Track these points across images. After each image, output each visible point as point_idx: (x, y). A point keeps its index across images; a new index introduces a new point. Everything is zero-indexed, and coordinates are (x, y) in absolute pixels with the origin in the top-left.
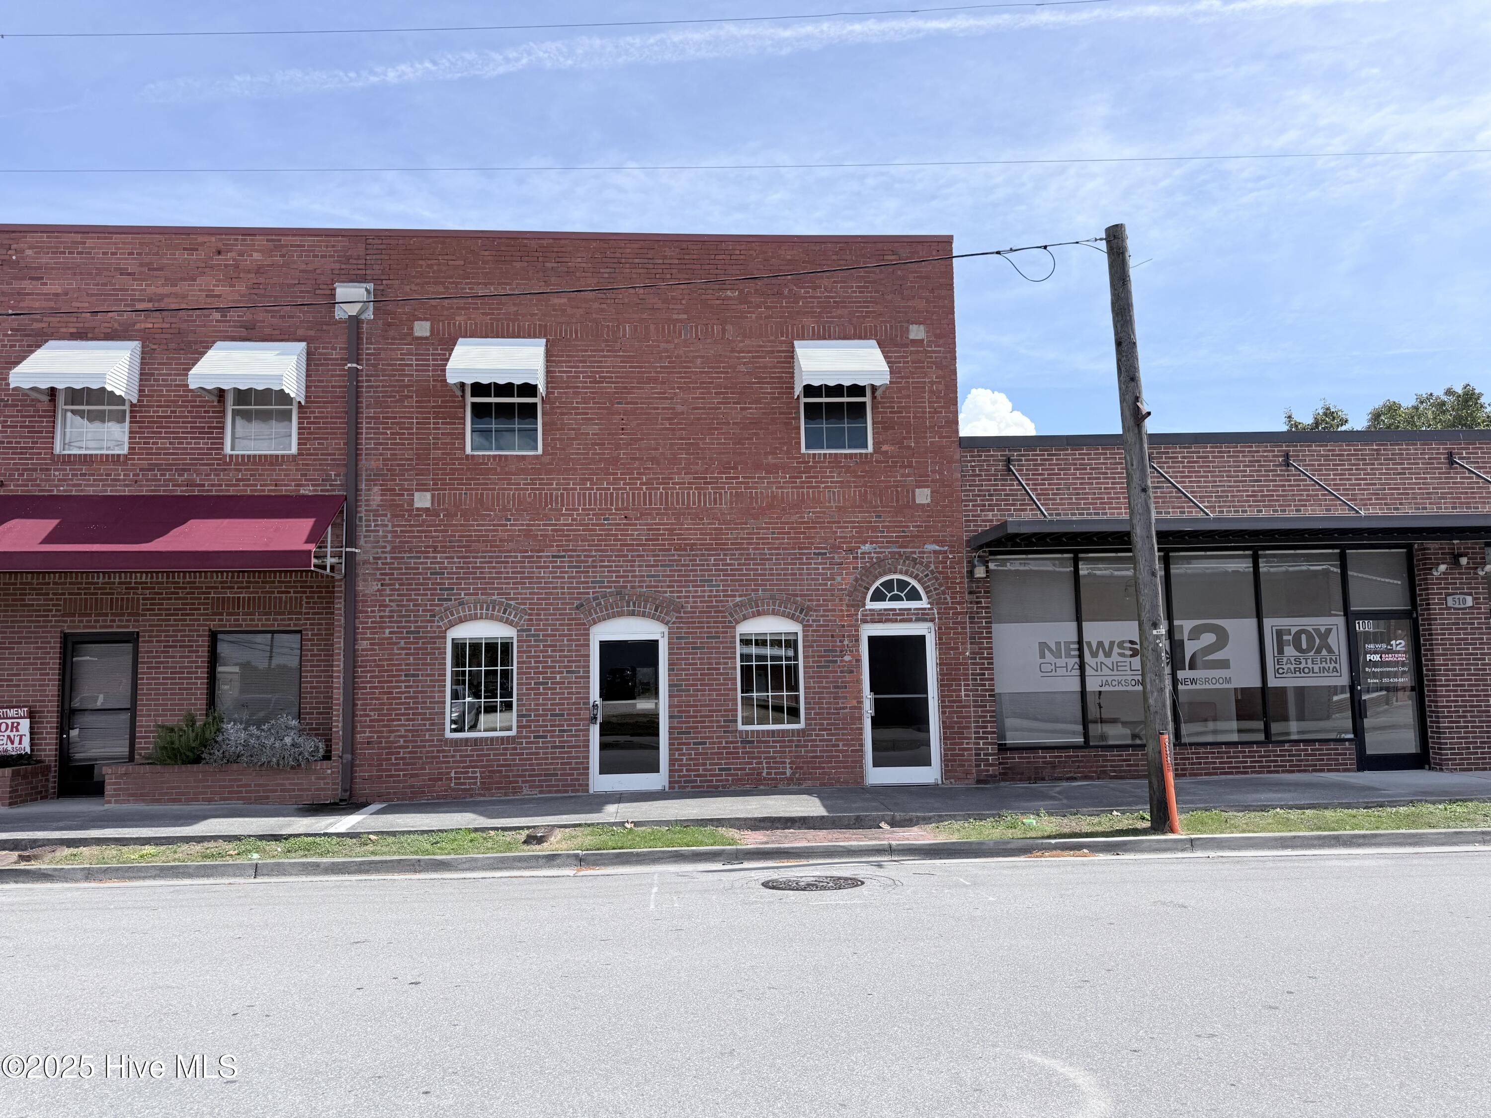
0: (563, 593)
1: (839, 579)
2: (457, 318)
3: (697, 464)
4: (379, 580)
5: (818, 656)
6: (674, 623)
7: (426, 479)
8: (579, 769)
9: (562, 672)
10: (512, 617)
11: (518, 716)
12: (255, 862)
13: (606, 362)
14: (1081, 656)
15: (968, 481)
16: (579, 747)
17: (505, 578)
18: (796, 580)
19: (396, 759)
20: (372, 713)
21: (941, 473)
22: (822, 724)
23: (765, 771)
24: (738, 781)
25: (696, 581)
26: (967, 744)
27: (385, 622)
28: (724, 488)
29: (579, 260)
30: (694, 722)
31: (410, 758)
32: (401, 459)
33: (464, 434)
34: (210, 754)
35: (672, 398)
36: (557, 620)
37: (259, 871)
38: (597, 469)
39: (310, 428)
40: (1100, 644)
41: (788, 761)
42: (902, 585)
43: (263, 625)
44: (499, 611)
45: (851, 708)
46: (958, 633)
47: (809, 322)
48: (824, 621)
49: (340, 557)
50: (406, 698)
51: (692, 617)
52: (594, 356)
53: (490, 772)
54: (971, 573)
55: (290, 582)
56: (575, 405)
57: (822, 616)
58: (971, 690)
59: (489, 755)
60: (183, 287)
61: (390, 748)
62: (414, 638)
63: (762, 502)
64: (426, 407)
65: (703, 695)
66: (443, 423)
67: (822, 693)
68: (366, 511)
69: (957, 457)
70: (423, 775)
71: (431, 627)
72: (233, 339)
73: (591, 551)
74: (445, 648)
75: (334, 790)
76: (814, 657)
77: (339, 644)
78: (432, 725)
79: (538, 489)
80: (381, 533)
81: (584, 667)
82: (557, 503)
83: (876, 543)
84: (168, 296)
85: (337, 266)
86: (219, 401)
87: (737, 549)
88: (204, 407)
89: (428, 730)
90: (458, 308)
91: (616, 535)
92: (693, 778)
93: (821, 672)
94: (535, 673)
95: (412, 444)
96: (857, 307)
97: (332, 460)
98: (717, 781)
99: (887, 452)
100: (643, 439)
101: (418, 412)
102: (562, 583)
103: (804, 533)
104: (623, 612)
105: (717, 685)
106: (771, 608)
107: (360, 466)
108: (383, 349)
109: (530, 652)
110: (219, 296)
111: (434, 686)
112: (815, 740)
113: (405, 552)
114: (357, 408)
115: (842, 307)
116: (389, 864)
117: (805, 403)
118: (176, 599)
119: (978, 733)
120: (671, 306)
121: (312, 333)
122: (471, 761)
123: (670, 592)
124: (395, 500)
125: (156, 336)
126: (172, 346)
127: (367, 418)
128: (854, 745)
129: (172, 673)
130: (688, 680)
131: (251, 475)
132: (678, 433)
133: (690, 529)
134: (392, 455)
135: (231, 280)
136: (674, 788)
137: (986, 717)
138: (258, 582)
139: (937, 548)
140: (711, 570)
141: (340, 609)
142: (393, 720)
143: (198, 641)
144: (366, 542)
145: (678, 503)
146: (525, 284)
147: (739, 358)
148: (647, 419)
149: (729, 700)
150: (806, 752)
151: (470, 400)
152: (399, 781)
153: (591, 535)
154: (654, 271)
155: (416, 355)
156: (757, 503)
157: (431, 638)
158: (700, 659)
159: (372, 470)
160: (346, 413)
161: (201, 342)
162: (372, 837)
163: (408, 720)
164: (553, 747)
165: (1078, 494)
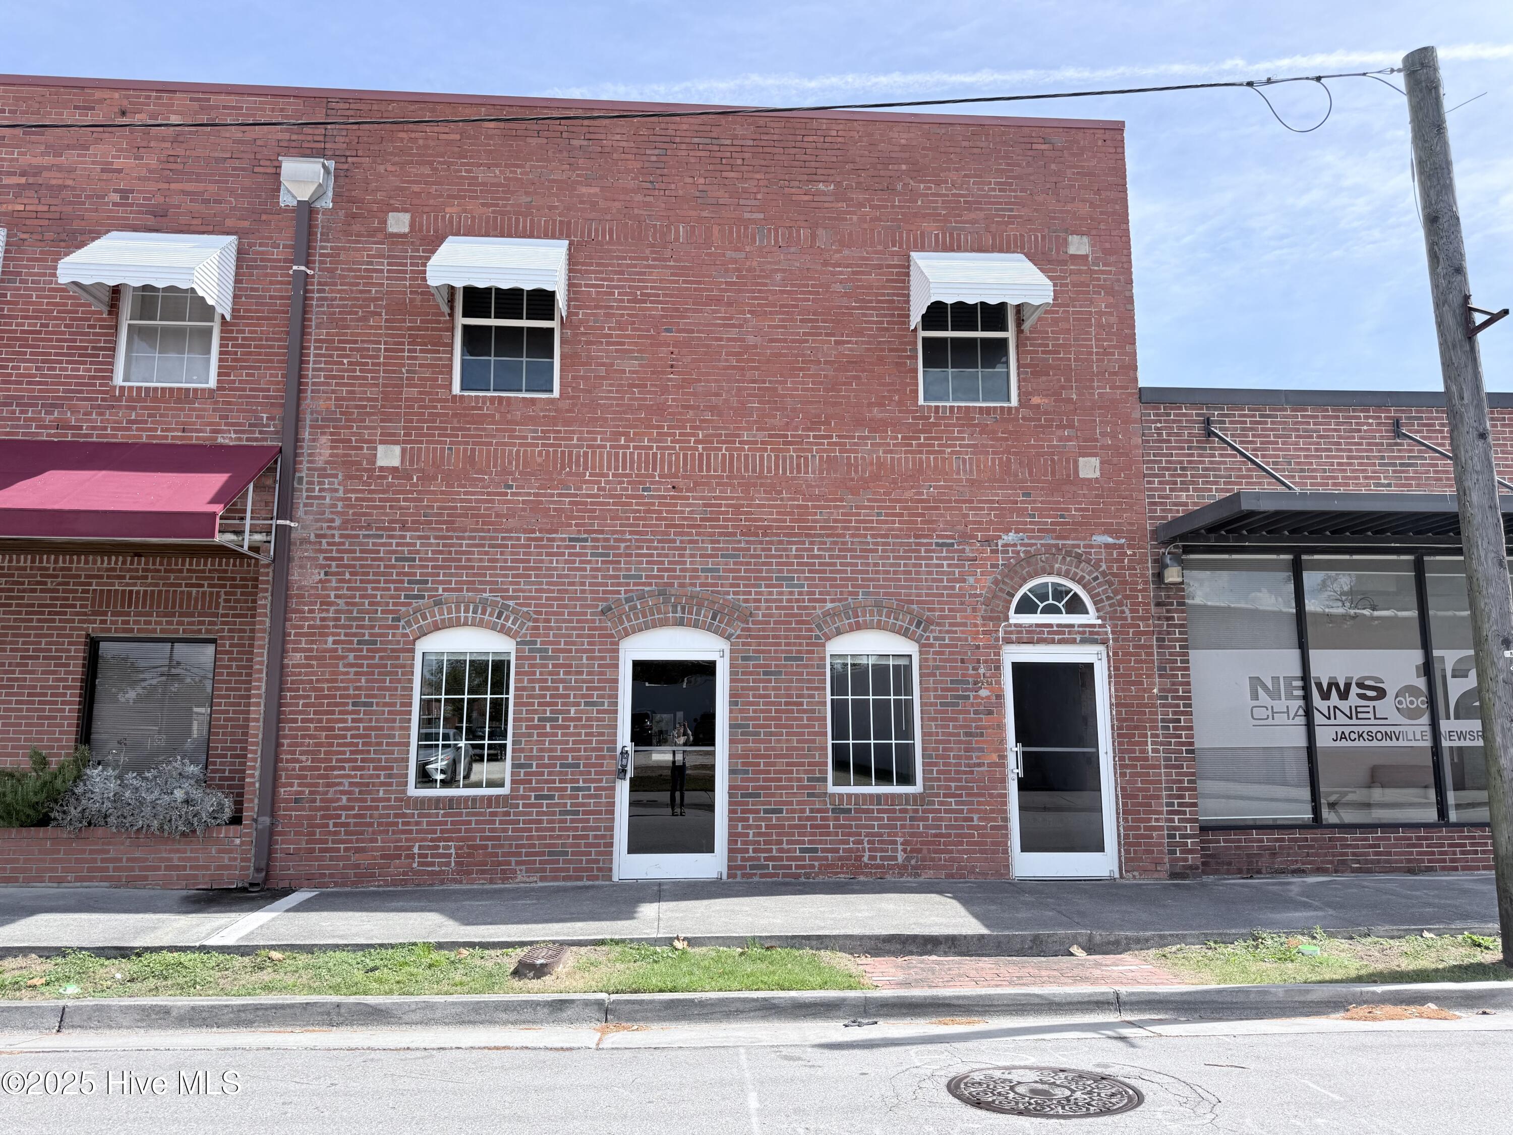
0: (583, 592)
1: (971, 580)
2: (448, 210)
3: (775, 416)
4: (322, 567)
5: (943, 690)
6: (738, 637)
7: (396, 428)
8: (598, 845)
9: (578, 704)
10: (509, 624)
11: (514, 766)
12: (61, 1003)
13: (651, 274)
14: (1307, 697)
15: (1151, 448)
16: (599, 812)
17: (502, 568)
18: (912, 580)
19: (335, 825)
20: (304, 758)
21: (1114, 436)
22: (949, 787)
23: (867, 854)
24: (826, 868)
25: (771, 579)
26: (1157, 820)
27: (327, 627)
28: (811, 451)
29: (618, 137)
30: (765, 780)
31: (356, 824)
32: (361, 399)
33: (451, 367)
34: (64, 812)
35: (741, 326)
36: (574, 628)
37: (67, 1020)
38: (635, 420)
39: (236, 353)
40: (1333, 684)
41: (900, 840)
42: (1060, 593)
43: (162, 631)
44: (491, 615)
45: (990, 765)
46: (1141, 661)
47: (931, 228)
48: (951, 639)
49: (269, 533)
50: (353, 737)
51: (764, 630)
52: (635, 266)
53: (469, 847)
54: (1159, 577)
55: (203, 571)
56: (606, 331)
57: (948, 632)
58: (1162, 744)
59: (470, 822)
60: (70, 158)
61: (327, 809)
62: (368, 650)
63: (864, 471)
64: (400, 329)
65: (778, 741)
66: (422, 351)
67: (949, 742)
68: (309, 469)
69: (1136, 415)
70: (373, 849)
71: (394, 635)
72: (135, 229)
73: (624, 532)
74: (412, 666)
75: (243, 868)
76: (936, 690)
77: (261, 656)
78: (390, 776)
79: (552, 445)
80: (328, 500)
81: (610, 697)
82: (578, 465)
83: (1024, 531)
84: (49, 168)
85: (286, 136)
86: (110, 313)
87: (828, 536)
88: (89, 319)
89: (383, 784)
90: (449, 196)
91: (661, 512)
92: (763, 862)
93: (947, 712)
94: (540, 704)
95: (377, 378)
96: (997, 210)
97: (264, 397)
98: (797, 867)
99: (1038, 406)
100: (700, 381)
101: (387, 335)
102: (582, 577)
103: (923, 515)
104: (667, 619)
105: (798, 726)
106: (876, 618)
107: (303, 407)
108: (344, 248)
109: (534, 673)
110: (119, 171)
111: (394, 721)
112: (939, 811)
113: (361, 528)
114: (304, 327)
115: (976, 209)
116: (288, 1011)
117: (924, 339)
118: (42, 591)
119: (1172, 805)
120: (742, 202)
121: (246, 224)
122: (442, 831)
123: (735, 593)
124: (350, 455)
125: (28, 222)
126: (49, 235)
127: (316, 341)
128: (995, 820)
129: (29, 695)
130: (758, 719)
131: (149, 416)
132: (749, 374)
133: (763, 506)
134: (348, 392)
135: (137, 151)
136: (735, 876)
137: (1182, 782)
138: (159, 571)
139: (1110, 540)
140: (792, 564)
141: (265, 606)
142: (333, 768)
143: (69, 651)
144: (306, 513)
145: (747, 470)
146: (542, 167)
147: (833, 274)
148: (706, 353)
149: (816, 749)
150: (925, 827)
151: (461, 321)
152: (338, 859)
153: (626, 512)
154: (719, 154)
155: (389, 257)
156: (856, 472)
157: (393, 650)
158: (774, 689)
159: (318, 413)
160: (288, 333)
161: (91, 232)
162: (275, 955)
163: (354, 769)
164: (561, 813)
165: (1302, 471)
